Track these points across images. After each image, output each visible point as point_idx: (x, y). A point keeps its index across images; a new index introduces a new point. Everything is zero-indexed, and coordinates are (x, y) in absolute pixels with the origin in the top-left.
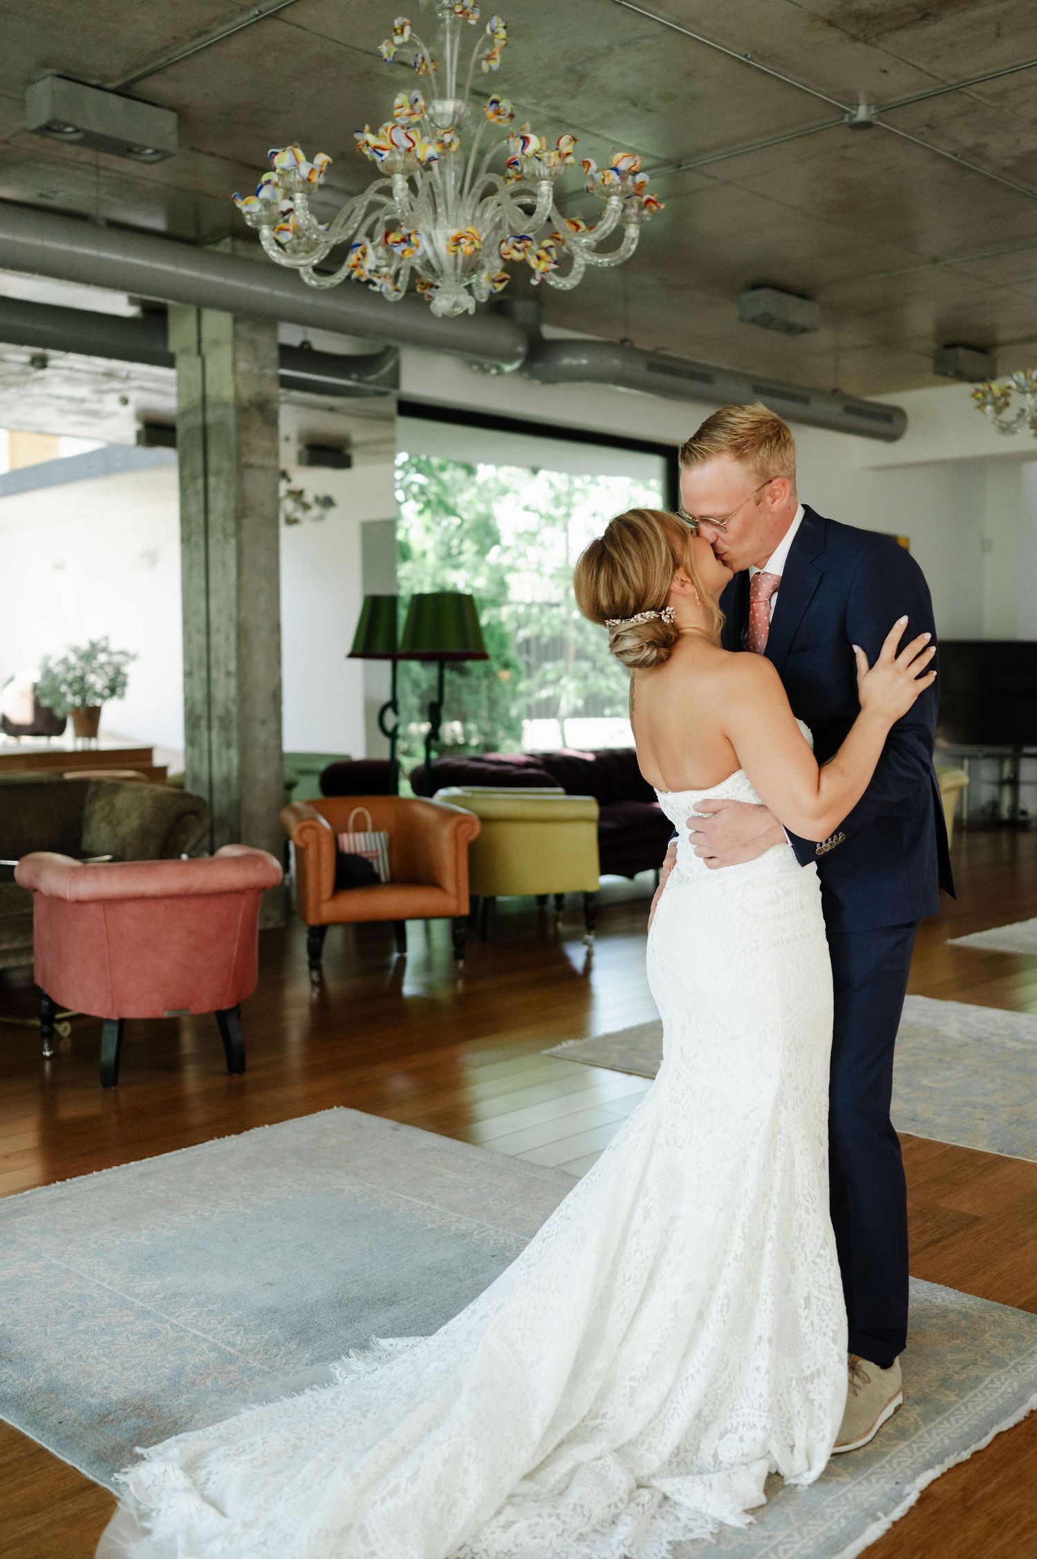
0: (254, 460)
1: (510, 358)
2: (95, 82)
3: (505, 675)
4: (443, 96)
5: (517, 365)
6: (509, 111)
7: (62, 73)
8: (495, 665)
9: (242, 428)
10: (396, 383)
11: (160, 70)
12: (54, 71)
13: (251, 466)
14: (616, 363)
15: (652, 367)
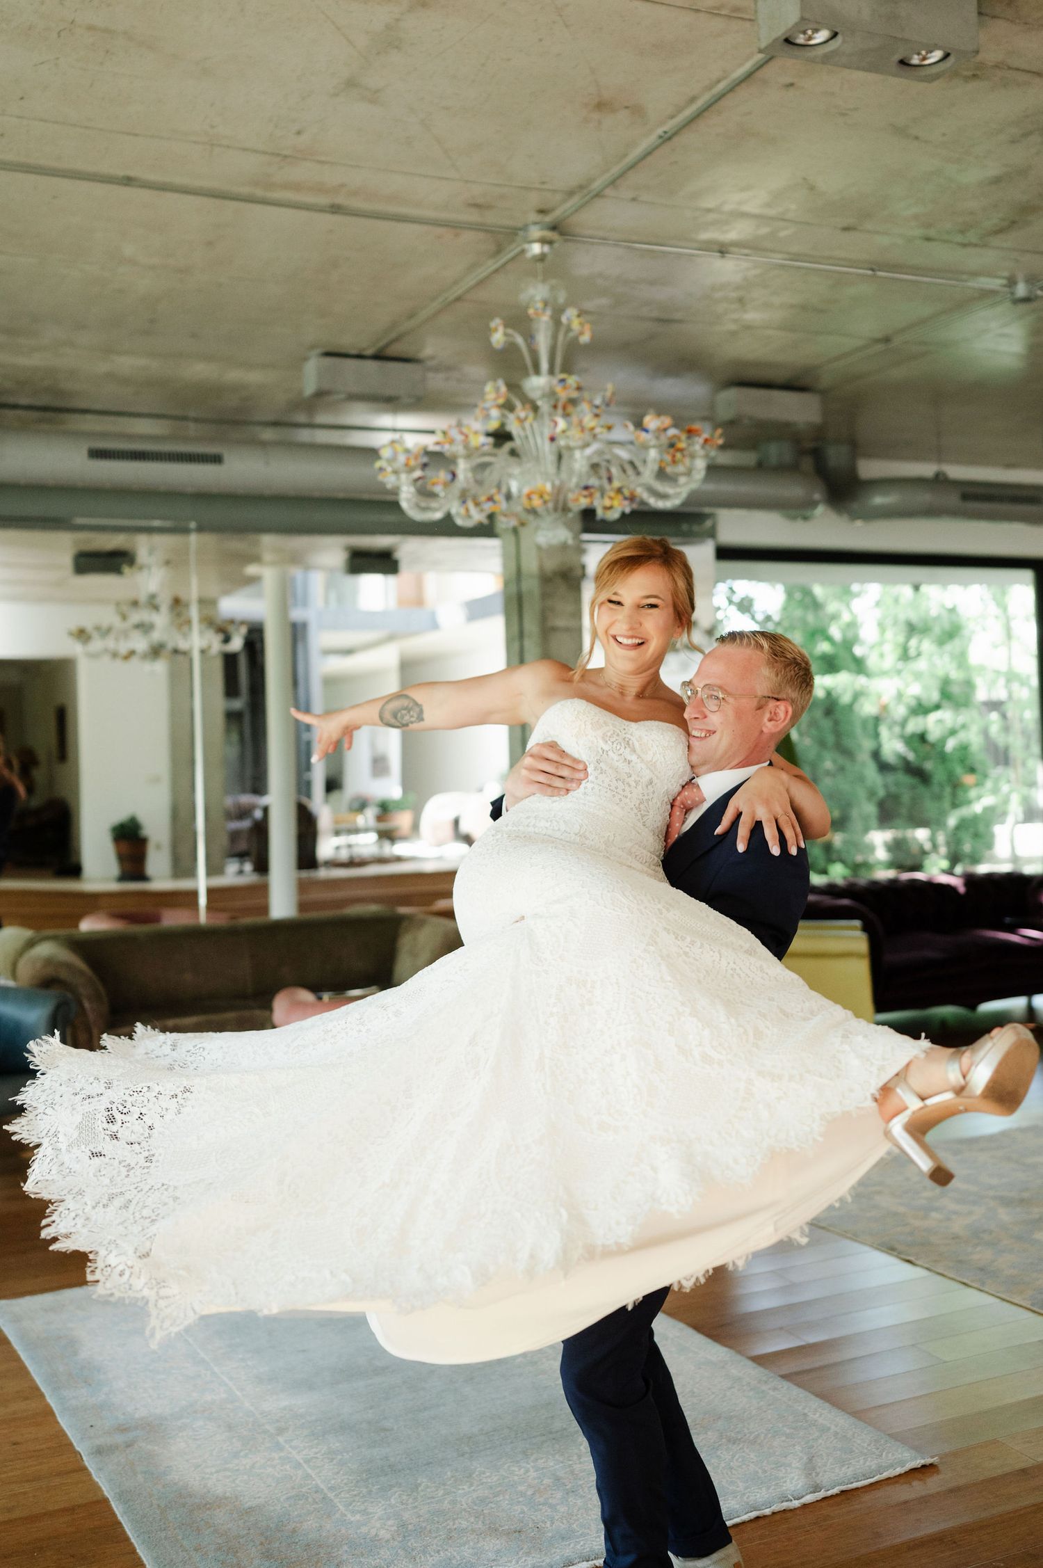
0: (560, 622)
1: (813, 504)
2: (354, 352)
3: (969, 779)
4: (537, 371)
5: (820, 509)
6: (574, 385)
7: (324, 350)
8: (959, 770)
9: (545, 596)
10: (712, 534)
11: (396, 340)
12: (319, 351)
13: (554, 629)
14: (925, 498)
15: (966, 497)
